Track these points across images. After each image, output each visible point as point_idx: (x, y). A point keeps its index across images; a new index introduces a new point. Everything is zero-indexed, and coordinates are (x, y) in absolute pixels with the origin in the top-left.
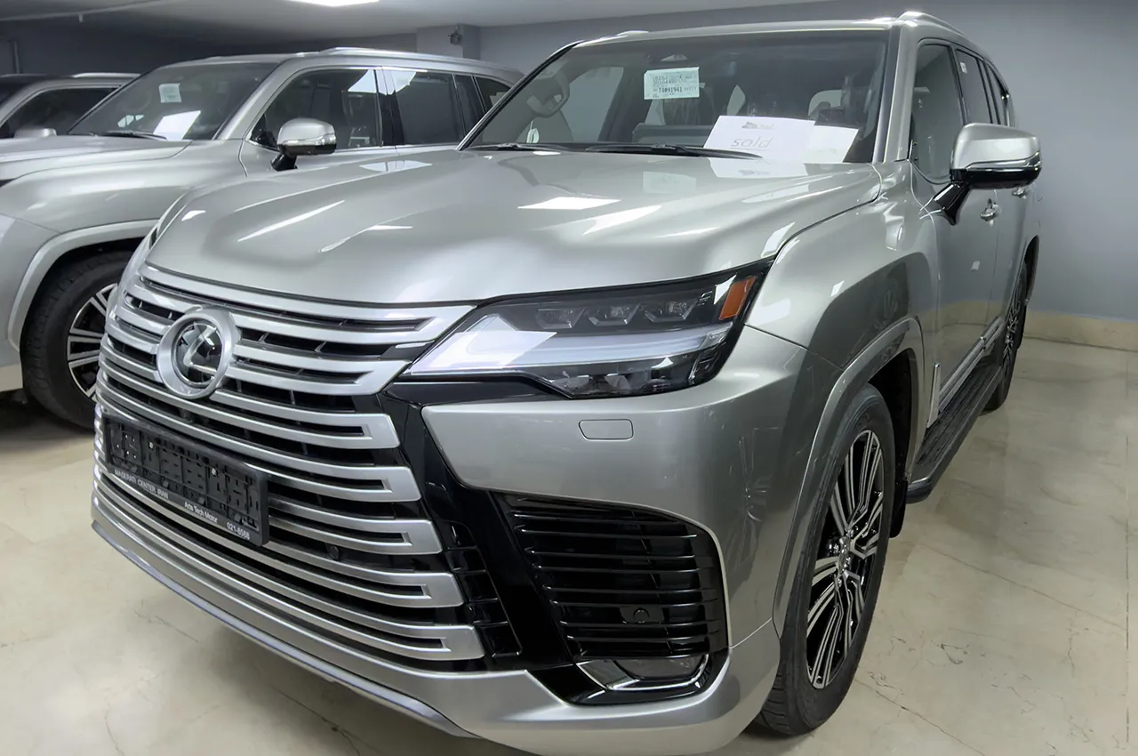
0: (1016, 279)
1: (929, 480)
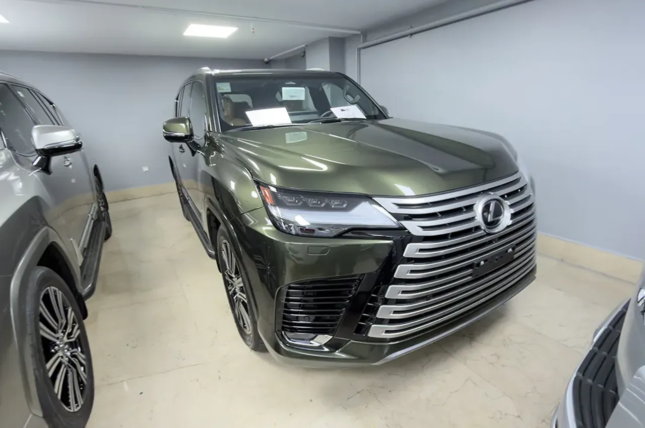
0: (94, 184)
1: (92, 285)
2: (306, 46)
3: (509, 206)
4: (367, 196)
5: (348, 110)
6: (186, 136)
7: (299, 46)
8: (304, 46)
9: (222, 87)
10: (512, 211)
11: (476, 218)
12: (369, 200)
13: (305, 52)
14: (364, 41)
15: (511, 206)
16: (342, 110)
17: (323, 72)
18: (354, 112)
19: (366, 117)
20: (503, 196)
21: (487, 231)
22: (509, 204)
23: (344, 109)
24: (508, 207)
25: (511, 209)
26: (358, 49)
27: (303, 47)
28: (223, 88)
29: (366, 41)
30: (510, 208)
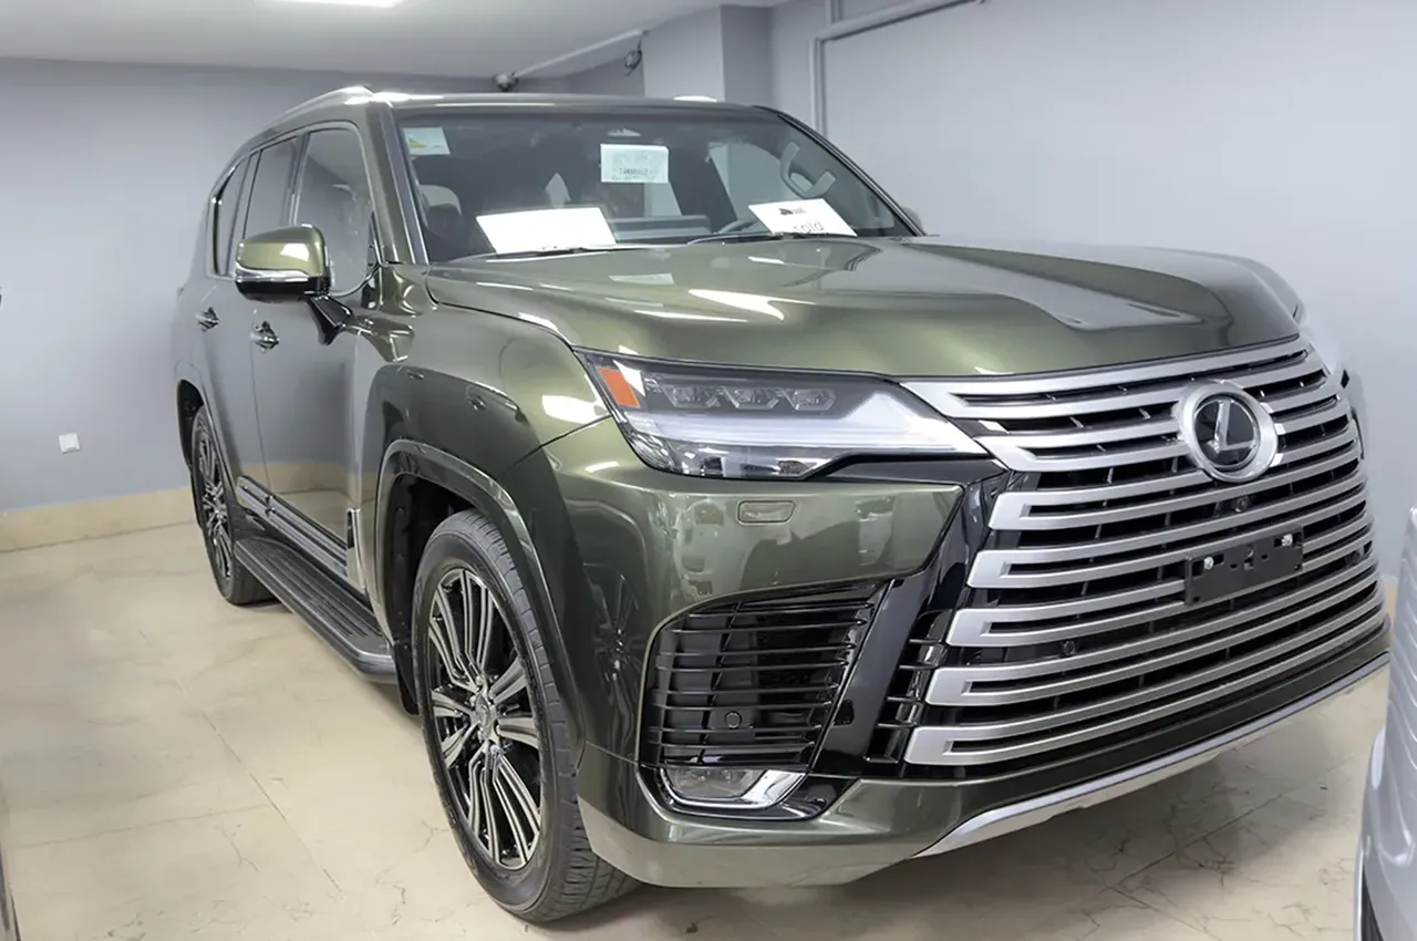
2: (645, 33)
3: (1272, 415)
4: (886, 381)
5: (801, 211)
6: (312, 281)
7: (621, 32)
8: (637, 32)
9: (420, 142)
10: (1281, 429)
11: (1179, 438)
12: (893, 387)
13: (640, 52)
14: (838, 15)
15: (1277, 416)
16: (785, 212)
17: (713, 104)
18: (819, 216)
19: (855, 231)
20: (1254, 391)
21: (1213, 475)
22: (1272, 411)
23: (790, 209)
24: (1269, 418)
25: (1277, 425)
26: (817, 40)
27: (635, 37)
28: (424, 143)
29: (841, 18)
30: (1275, 422)
